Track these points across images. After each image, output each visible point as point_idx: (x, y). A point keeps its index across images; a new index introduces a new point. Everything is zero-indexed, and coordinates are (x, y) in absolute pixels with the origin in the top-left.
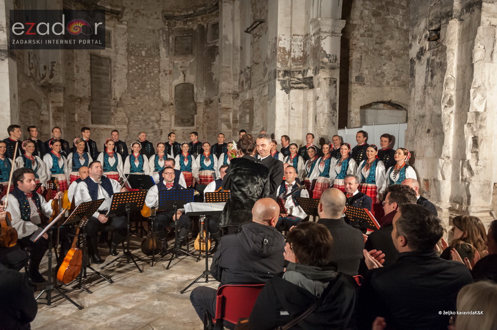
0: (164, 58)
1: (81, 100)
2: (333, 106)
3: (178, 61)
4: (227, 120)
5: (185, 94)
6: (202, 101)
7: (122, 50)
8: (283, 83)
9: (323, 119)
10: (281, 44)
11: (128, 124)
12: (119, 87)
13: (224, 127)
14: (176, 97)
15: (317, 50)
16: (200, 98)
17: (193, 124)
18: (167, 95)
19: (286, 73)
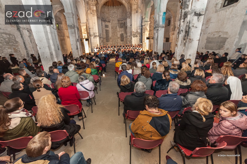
0: (118, 29)
1: (105, 38)
2: (140, 40)
3: (121, 29)
4: (129, 41)
5: (122, 35)
6: (125, 37)
7: (111, 28)
8: (133, 36)
9: (138, 41)
10: (133, 31)
11: (112, 42)
12: (110, 35)
13: (128, 42)
14: (120, 36)
15: (137, 31)
16: (125, 36)
17: (124, 41)
18: (119, 36)
19: (134, 35)
